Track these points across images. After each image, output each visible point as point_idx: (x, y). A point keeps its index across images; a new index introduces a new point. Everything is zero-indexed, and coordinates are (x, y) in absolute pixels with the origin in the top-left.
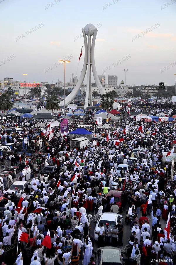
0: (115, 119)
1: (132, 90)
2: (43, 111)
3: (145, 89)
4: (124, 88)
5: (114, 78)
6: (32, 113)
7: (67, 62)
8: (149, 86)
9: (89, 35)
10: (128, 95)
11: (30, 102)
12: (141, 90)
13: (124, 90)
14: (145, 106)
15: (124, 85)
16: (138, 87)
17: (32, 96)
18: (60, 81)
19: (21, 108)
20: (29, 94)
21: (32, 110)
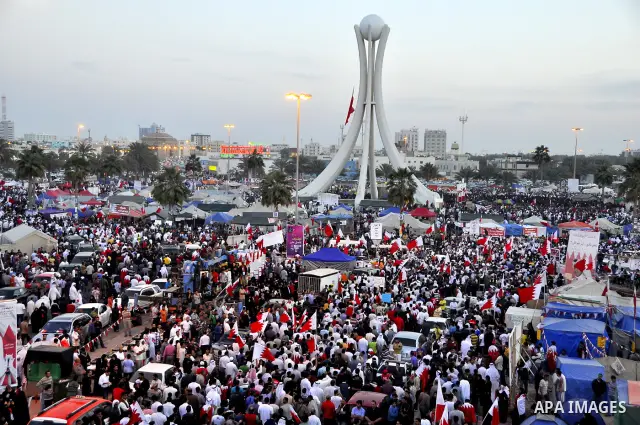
0: (419, 229)
1: (477, 164)
2: (257, 207)
3: (507, 162)
4: (457, 158)
5: (439, 136)
6: (233, 213)
7: (302, 97)
8: (520, 156)
9: (370, 39)
10: (465, 174)
11: (237, 187)
12: (499, 165)
13: (457, 163)
14: (500, 201)
15: (459, 152)
16: (492, 157)
17: (245, 175)
18: (314, 142)
19: (213, 200)
20: (239, 170)
21: (234, 206)
